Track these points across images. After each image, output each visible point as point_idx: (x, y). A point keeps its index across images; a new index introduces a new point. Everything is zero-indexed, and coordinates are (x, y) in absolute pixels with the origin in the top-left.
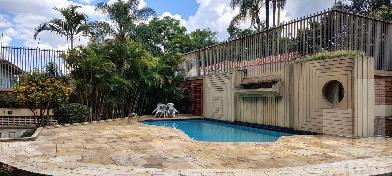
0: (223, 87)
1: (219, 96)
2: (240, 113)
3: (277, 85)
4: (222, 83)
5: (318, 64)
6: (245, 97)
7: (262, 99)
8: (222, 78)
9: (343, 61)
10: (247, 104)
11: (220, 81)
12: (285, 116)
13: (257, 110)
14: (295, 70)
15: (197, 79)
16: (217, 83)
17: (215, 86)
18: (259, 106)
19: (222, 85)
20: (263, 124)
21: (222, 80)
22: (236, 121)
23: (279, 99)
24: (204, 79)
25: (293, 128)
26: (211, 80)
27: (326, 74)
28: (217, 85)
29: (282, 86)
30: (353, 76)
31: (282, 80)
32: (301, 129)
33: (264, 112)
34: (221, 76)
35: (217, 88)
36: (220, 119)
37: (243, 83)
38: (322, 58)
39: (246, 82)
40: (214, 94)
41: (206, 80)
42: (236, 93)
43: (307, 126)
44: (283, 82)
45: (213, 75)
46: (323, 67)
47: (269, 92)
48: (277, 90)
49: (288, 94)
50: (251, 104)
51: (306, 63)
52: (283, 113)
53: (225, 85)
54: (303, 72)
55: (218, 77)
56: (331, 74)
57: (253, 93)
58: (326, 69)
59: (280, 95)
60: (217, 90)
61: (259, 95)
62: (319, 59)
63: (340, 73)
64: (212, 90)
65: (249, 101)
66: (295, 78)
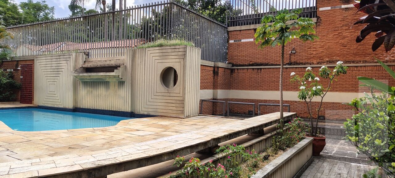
0: (60, 70)
1: (55, 80)
2: (80, 100)
3: (120, 69)
4: (59, 65)
5: (157, 51)
6: (86, 82)
7: (105, 83)
8: (59, 60)
9: (177, 50)
10: (89, 89)
11: (57, 62)
12: (127, 101)
13: (99, 96)
14: (137, 56)
15: (26, 59)
16: (53, 65)
17: (50, 68)
18: (101, 91)
19: (59, 67)
20: (105, 109)
21: (58, 62)
22: (76, 108)
23: (121, 83)
24: (35, 61)
25: (134, 112)
26: (45, 61)
27: (164, 61)
28: (53, 68)
29: (125, 70)
30: (185, 64)
31: (125, 65)
32: (142, 113)
33: (107, 96)
34: (58, 57)
35: (52, 70)
36: (56, 106)
37: (84, 66)
38: (161, 46)
39: (88, 65)
40: (49, 78)
41: (39, 61)
42: (76, 77)
43: (146, 110)
44: (126, 67)
45: (47, 56)
46: (161, 54)
47: (112, 76)
48: (120, 74)
49: (130, 79)
50: (92, 89)
51: (147, 49)
52: (125, 98)
53: (62, 67)
54: (144, 57)
55: (53, 58)
56: (168, 61)
57: (95, 78)
58: (164, 56)
59: (123, 80)
60: (52, 73)
61: (102, 79)
62: (158, 46)
63: (174, 60)
64: (46, 73)
65: (90, 86)
66: (137, 63)
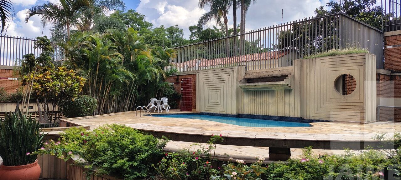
0: (223, 82)
1: (217, 91)
2: (242, 107)
3: (290, 78)
4: (221, 77)
5: (330, 60)
6: (249, 91)
7: (270, 92)
8: (221, 73)
9: (355, 58)
10: (252, 97)
11: (219, 75)
12: (296, 107)
13: (263, 103)
14: (305, 66)
15: (187, 74)
16: (215, 78)
17: (212, 80)
18: (266, 99)
19: (221, 80)
20: (270, 115)
21: (221, 75)
22: (238, 114)
23: (288, 91)
24: (197, 75)
25: (303, 118)
26: (207, 74)
27: (338, 69)
28: (215, 80)
29: (293, 79)
30: (365, 71)
31: (292, 74)
32: (312, 118)
33: (272, 104)
34: (220, 71)
35: (214, 82)
36: (218, 113)
37: (246, 77)
38: (333, 55)
39: (248, 77)
40: (211, 89)
41: (201, 75)
42: (241, 87)
43: (318, 115)
44: (293, 76)
45: (209, 70)
46: (335, 63)
48: (289, 83)
49: (299, 87)
50: (255, 98)
51: (317, 59)
52: (293, 105)
53: (225, 79)
54: (313, 66)
55: (215, 71)
56: (344, 68)
57: (261, 87)
58: (338, 64)
59: (291, 88)
60: (214, 84)
61: (267, 88)
62: (329, 55)
63: (352, 68)
64: (208, 85)
65: (254, 94)
66: (305, 72)
